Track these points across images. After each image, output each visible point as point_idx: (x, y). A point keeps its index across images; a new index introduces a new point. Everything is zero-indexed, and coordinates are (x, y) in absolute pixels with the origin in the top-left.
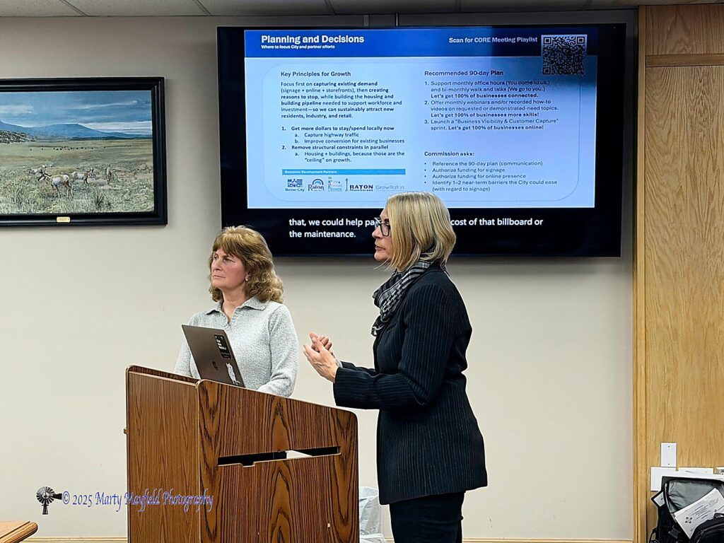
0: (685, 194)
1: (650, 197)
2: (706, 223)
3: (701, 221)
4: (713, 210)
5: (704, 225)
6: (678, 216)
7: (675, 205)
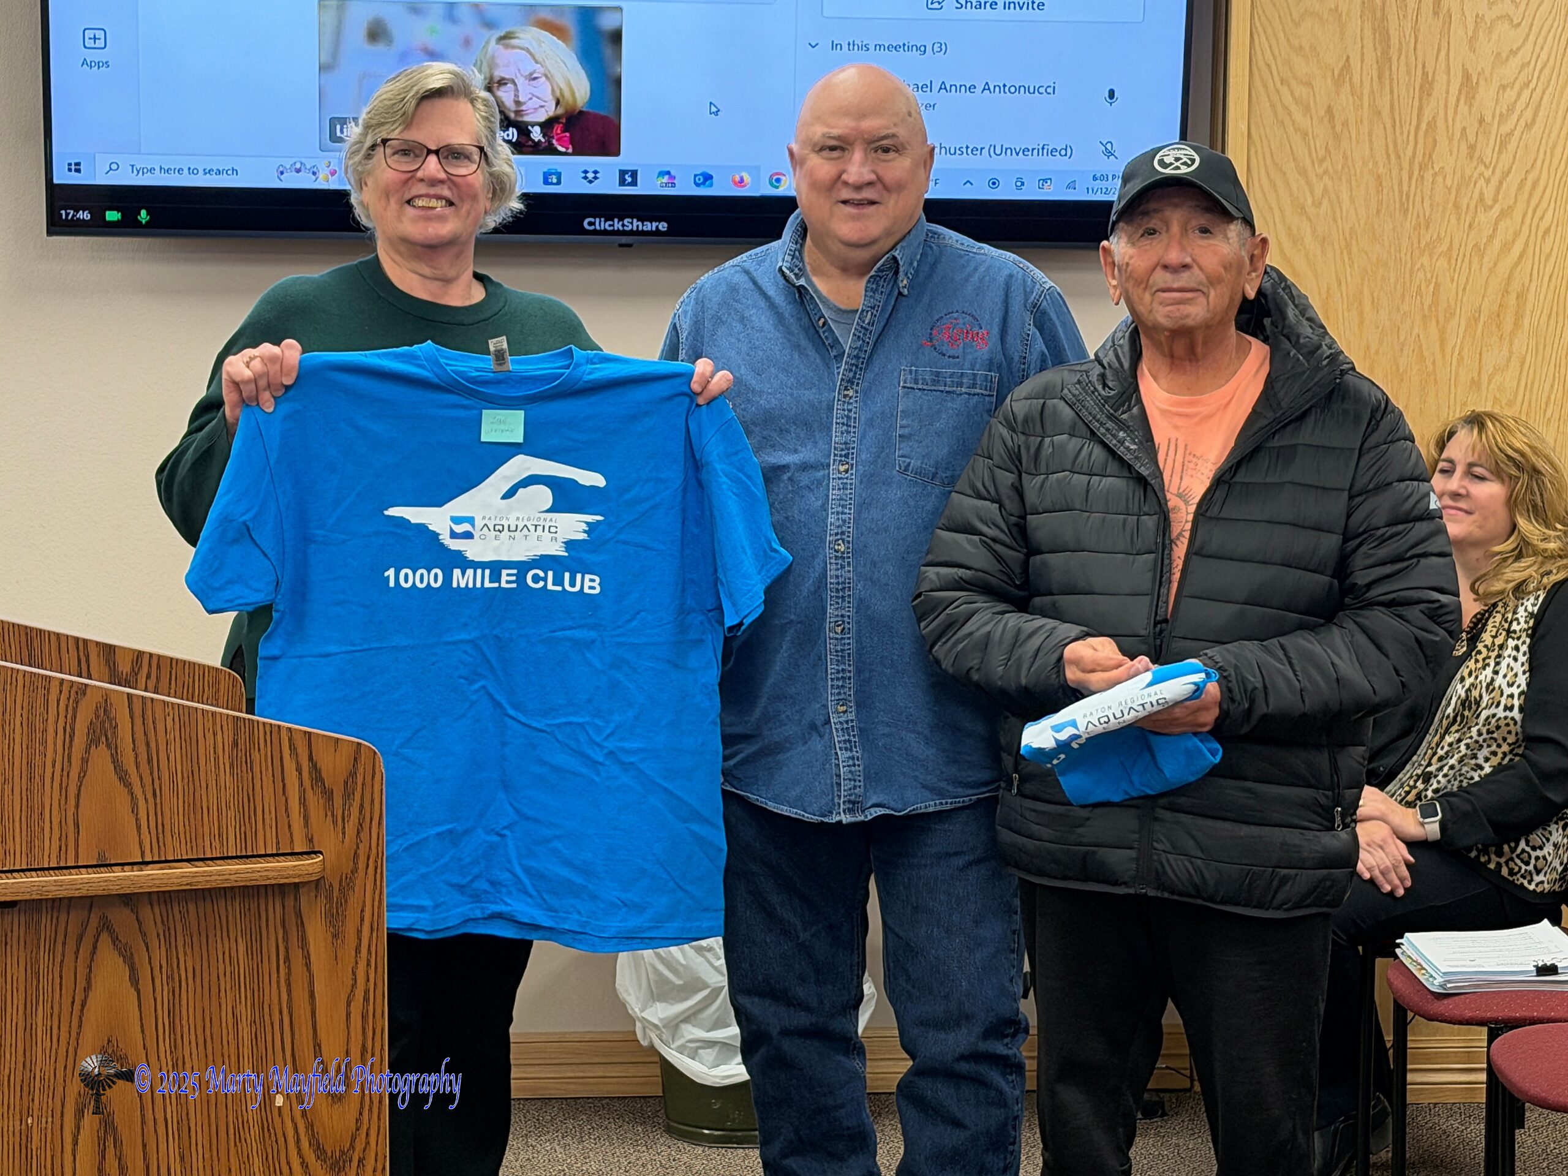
0: (1356, 79)
1: (1265, 86)
2: (1411, 162)
3: (1398, 157)
4: (1432, 125)
5: (1406, 165)
6: (1337, 138)
7: (1329, 110)
